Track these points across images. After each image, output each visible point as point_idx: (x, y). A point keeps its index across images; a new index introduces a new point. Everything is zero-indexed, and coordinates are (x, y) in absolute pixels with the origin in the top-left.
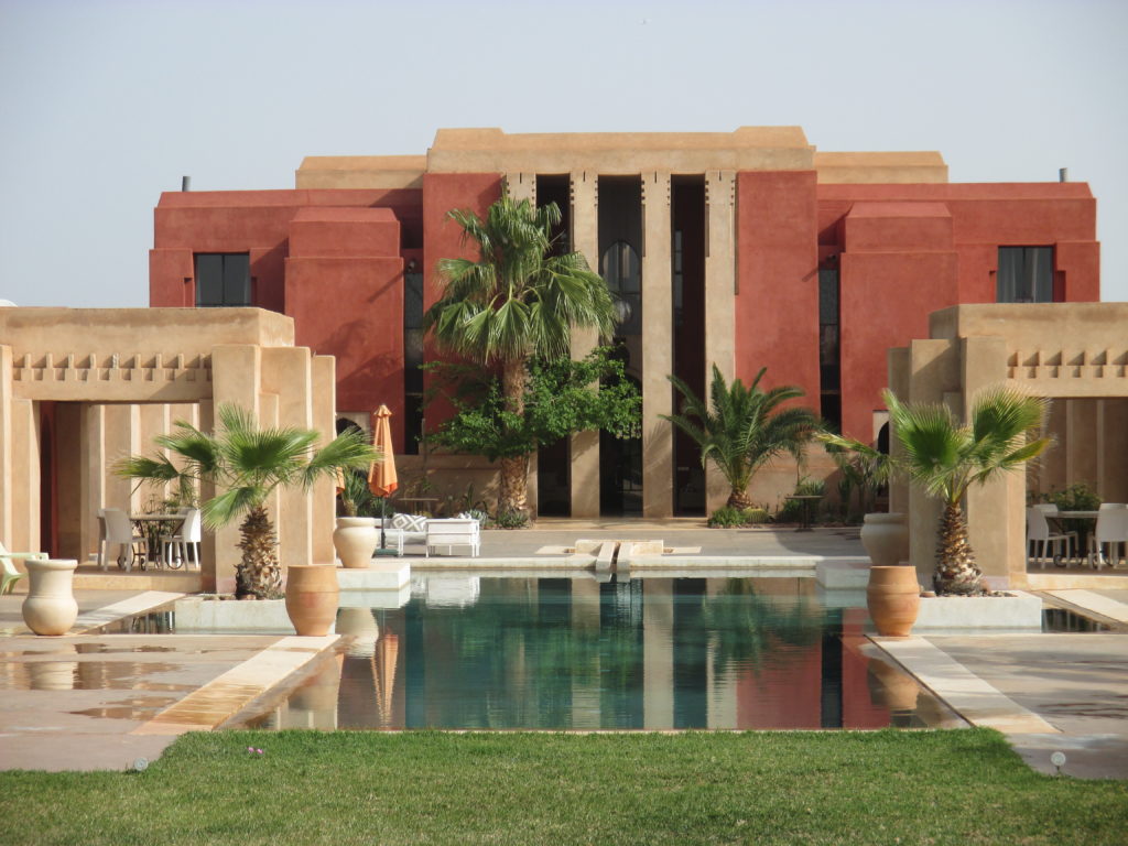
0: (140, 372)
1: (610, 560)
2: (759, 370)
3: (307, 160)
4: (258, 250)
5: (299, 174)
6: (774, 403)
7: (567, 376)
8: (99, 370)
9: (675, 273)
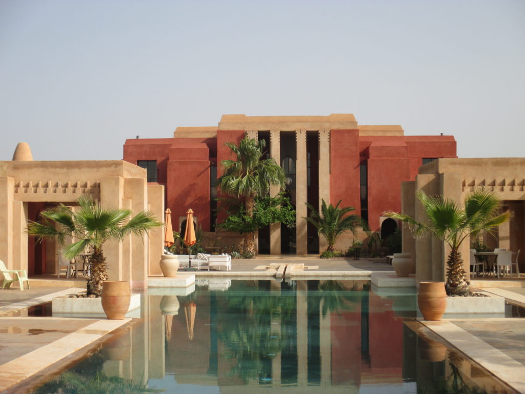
0: (70, 189)
1: (282, 273)
2: (338, 201)
3: (178, 128)
4: (160, 159)
5: (175, 133)
6: (344, 213)
7: (269, 203)
8: (52, 188)
9: (308, 167)
